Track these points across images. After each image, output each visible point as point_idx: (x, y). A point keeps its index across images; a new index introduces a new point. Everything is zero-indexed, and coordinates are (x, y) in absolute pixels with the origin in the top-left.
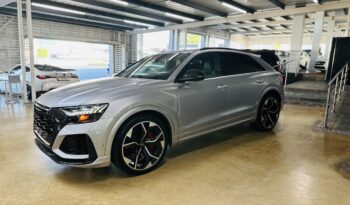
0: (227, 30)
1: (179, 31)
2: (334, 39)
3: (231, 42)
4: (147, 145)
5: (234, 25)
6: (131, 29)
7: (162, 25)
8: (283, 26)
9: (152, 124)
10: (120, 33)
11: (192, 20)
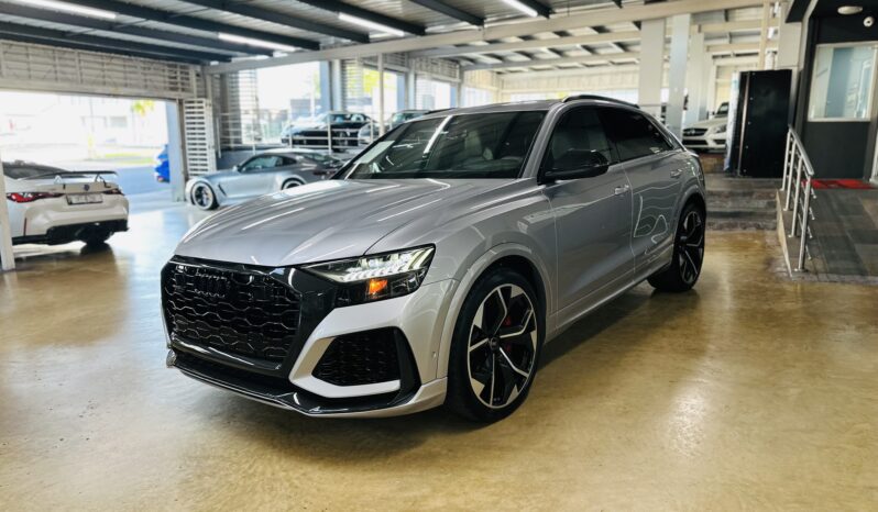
0: (455, 61)
1: (343, 63)
2: (743, 76)
3: (466, 89)
4: (502, 343)
5: (477, 49)
6: (225, 59)
7: (313, 45)
8: (587, 48)
9: (516, 291)
10: (193, 70)
11: (400, 33)
